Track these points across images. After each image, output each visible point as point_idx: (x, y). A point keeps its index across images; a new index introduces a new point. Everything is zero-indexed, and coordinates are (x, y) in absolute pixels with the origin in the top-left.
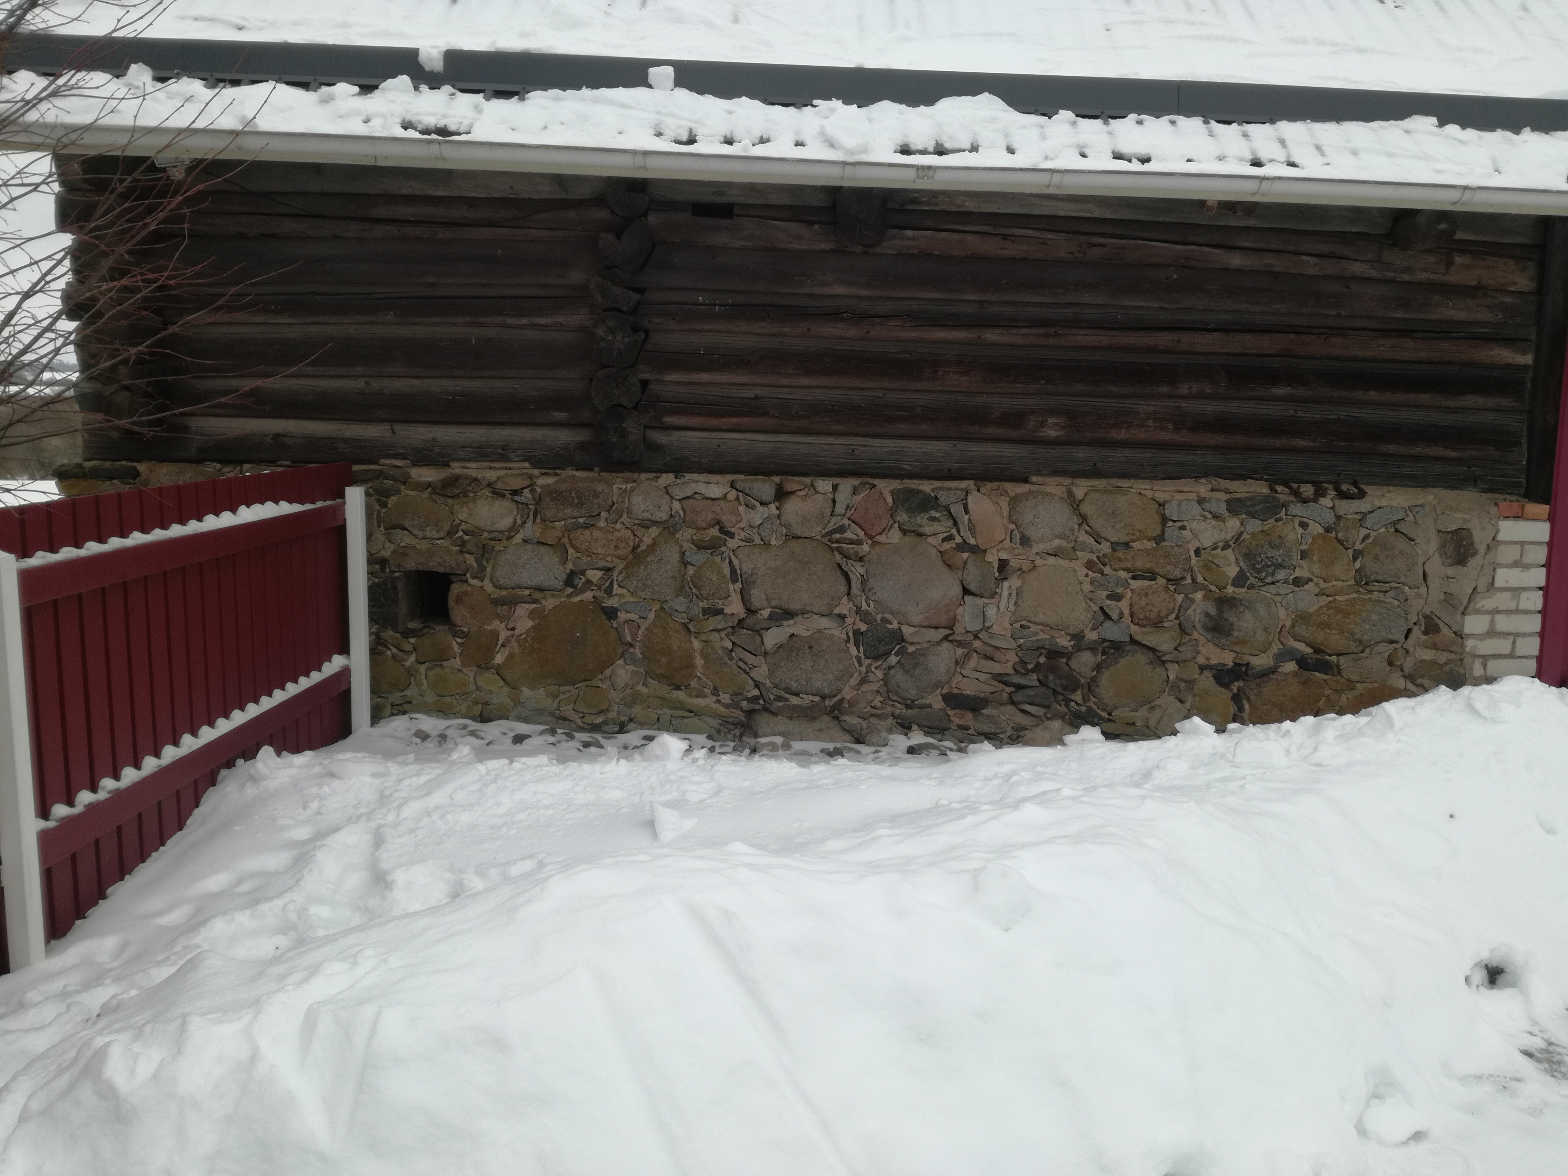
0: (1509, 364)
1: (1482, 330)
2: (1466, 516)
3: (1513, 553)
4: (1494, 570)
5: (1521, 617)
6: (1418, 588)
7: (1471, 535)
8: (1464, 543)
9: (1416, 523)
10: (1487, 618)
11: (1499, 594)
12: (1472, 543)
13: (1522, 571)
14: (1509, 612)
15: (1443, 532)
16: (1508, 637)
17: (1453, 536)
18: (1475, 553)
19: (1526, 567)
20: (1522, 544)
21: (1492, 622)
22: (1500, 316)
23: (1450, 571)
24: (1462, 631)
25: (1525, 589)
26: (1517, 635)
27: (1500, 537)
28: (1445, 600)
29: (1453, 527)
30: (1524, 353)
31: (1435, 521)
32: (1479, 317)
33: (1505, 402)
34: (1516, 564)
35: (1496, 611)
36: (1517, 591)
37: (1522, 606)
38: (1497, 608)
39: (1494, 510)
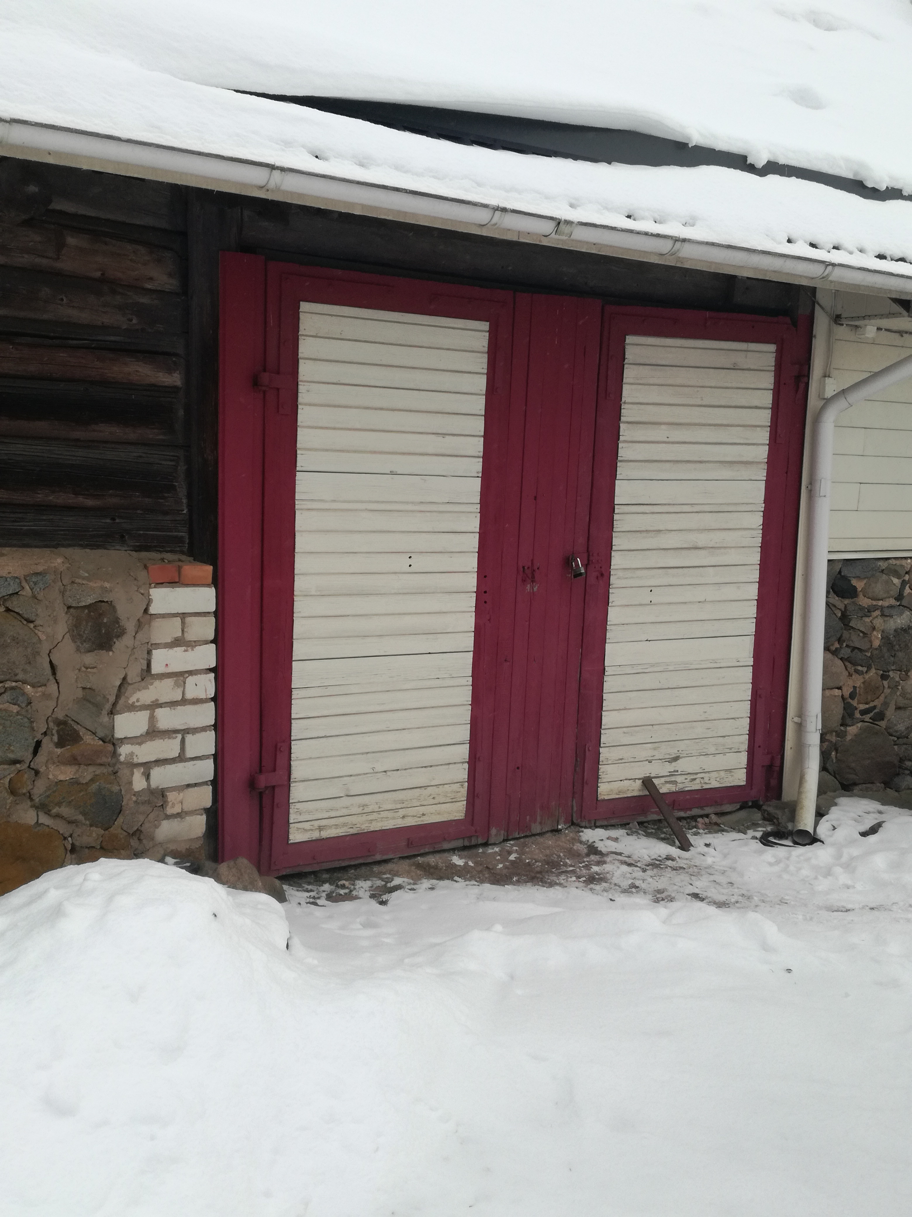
0: (154, 385)
1: (112, 338)
2: (107, 585)
3: (173, 629)
4: (149, 652)
5: (189, 709)
6: (45, 685)
7: (114, 609)
8: (105, 620)
9: (34, 597)
10: (146, 714)
11: (157, 683)
12: (117, 620)
13: (185, 651)
14: (173, 704)
15: (76, 608)
16: (174, 735)
17: (90, 612)
18: (122, 633)
19: (191, 645)
20: (183, 616)
21: (152, 719)
22: (134, 321)
23: (89, 659)
24: (113, 736)
25: (191, 673)
26: (186, 732)
27: (152, 610)
28: (85, 699)
29: (89, 601)
30: (170, 371)
31: (63, 593)
32: (107, 320)
33: (152, 434)
34: (177, 642)
35: (156, 705)
36: (180, 676)
37: (189, 695)
38: (157, 700)
39: (142, 575)
